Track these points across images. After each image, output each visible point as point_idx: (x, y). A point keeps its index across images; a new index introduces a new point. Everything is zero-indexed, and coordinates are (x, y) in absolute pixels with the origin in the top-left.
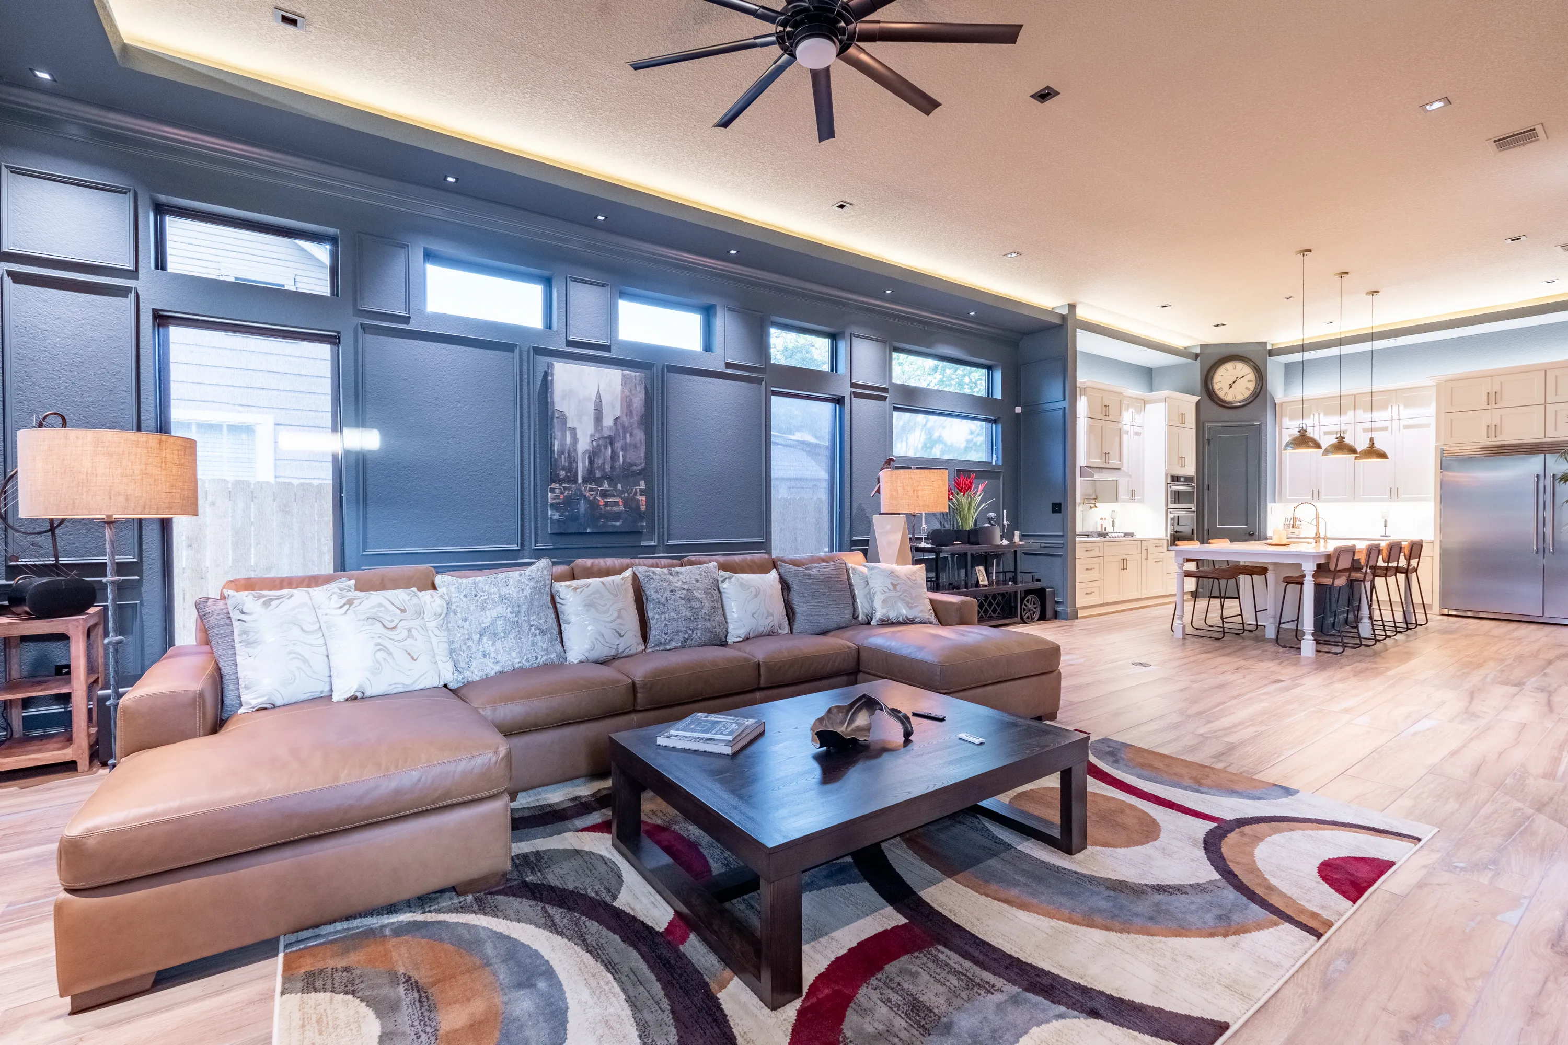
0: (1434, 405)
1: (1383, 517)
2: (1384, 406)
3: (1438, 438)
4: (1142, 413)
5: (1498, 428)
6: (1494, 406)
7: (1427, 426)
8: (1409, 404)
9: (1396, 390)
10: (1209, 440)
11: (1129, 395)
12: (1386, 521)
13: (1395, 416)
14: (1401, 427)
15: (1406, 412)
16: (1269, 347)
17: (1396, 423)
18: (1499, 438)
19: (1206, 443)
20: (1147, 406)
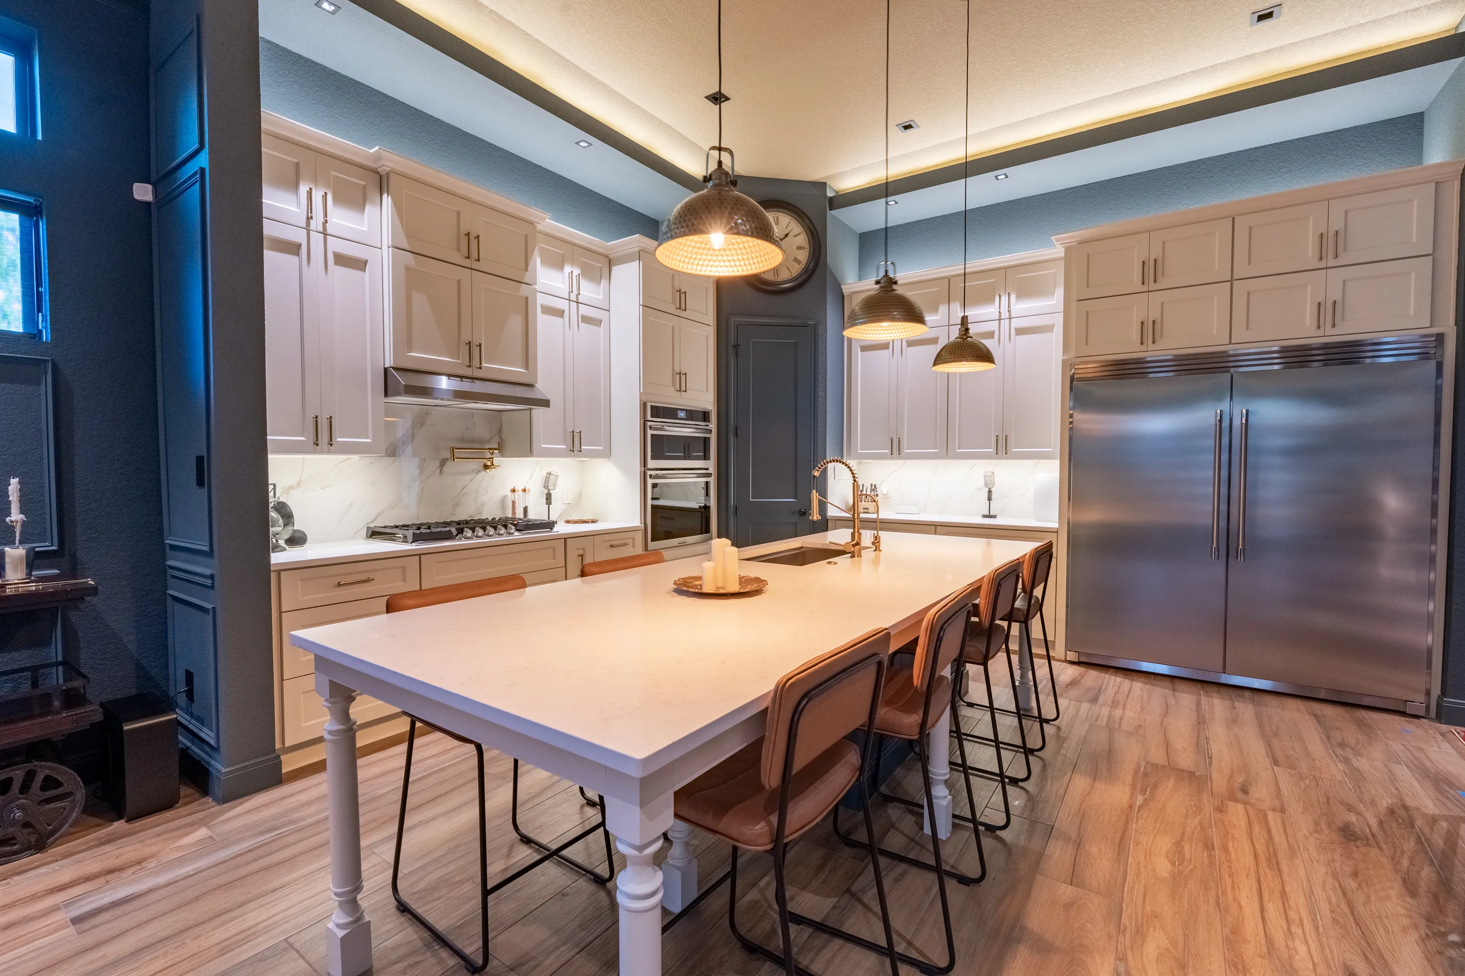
0: (1060, 292)
1: (986, 485)
2: (987, 297)
3: (1066, 348)
4: (604, 283)
5: (1158, 327)
6: (1153, 287)
7: (1048, 329)
8: (1024, 293)
9: (1005, 268)
10: (736, 346)
11: (546, 230)
12: (990, 492)
13: (1005, 314)
14: (1013, 332)
15: (1021, 307)
16: (830, 194)
17: (1005, 323)
18: (1162, 344)
19: (731, 352)
20: (615, 269)
